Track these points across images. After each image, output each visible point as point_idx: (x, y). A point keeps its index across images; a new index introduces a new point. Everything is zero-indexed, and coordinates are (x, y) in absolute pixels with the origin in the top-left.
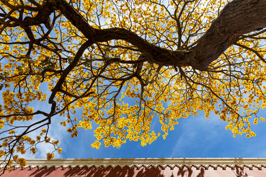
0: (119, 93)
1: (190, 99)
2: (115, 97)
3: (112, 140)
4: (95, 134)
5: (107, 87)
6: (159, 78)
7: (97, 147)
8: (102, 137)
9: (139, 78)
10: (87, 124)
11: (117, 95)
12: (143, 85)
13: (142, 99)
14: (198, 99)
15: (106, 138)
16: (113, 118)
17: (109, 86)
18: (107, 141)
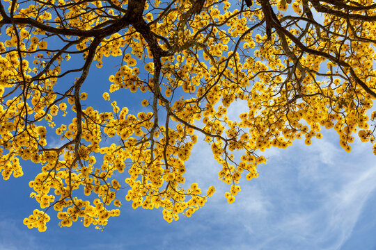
0: (85, 73)
1: (296, 97)
2: (78, 86)
3: (78, 209)
4: (32, 190)
5: (57, 57)
6: (216, 40)
7: (39, 226)
8: (51, 199)
9: (145, 30)
10: (9, 165)
11: (82, 79)
12: (157, 54)
13: (158, 95)
14: (319, 97)
15: (62, 202)
16: (76, 148)
17: (60, 52)
18: (64, 212)
